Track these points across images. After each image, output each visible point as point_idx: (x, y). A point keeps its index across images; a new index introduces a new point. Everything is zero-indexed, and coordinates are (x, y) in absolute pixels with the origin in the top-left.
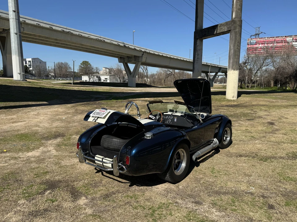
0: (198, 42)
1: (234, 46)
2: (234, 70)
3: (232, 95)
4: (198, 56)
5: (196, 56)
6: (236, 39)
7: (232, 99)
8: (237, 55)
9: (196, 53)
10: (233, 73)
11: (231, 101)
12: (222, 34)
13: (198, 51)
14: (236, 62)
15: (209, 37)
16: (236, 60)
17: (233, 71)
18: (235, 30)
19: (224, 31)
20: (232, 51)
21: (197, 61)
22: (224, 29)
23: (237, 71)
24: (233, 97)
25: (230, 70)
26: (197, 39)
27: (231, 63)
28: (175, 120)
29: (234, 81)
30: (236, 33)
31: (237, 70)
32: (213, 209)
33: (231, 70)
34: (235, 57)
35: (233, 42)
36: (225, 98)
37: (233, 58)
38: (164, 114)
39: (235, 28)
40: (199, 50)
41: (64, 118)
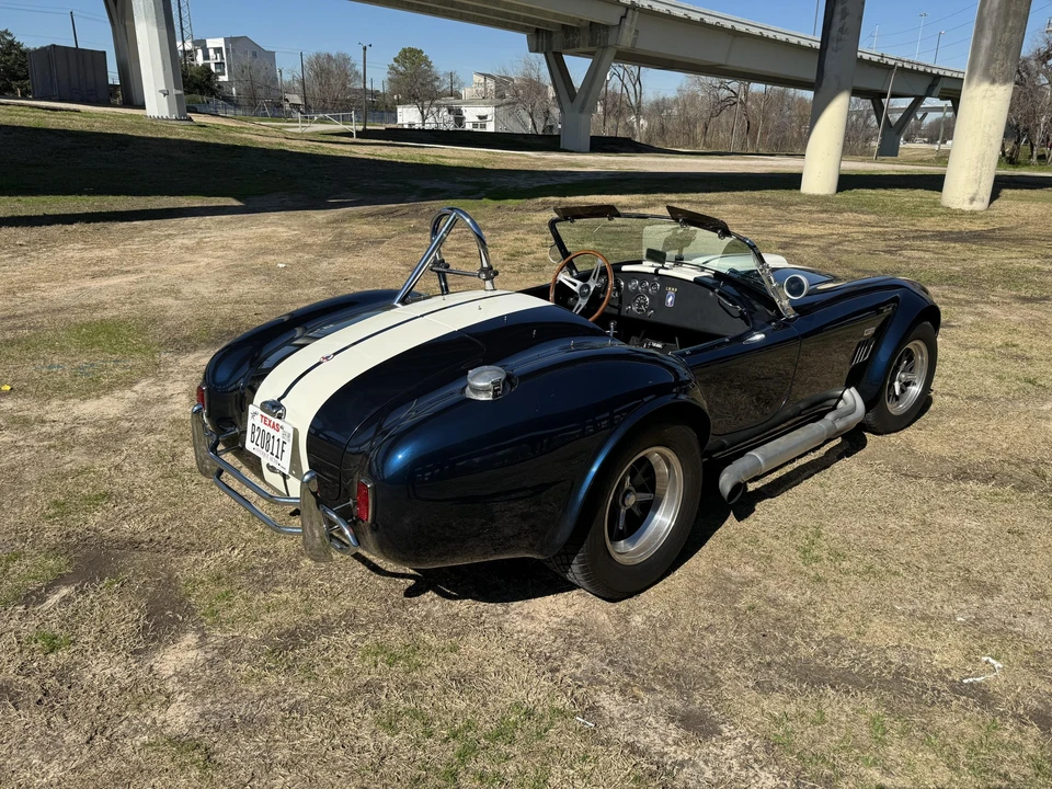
2: (993, 82)
3: (971, 191)
4: (843, 18)
5: (837, 18)
7: (967, 207)
8: (1016, 14)
9: (838, 10)
10: (989, 93)
14: (1008, 47)
16: (1007, 35)
17: (986, 86)
21: (839, 40)
23: (1004, 87)
24: (972, 200)
25: (975, 80)
27: (983, 51)
28: (670, 300)
29: (987, 129)
31: (1005, 81)
32: (762, 774)
33: (980, 81)
34: (1006, 22)
36: (936, 204)
37: (995, 30)
38: (625, 268)
41: (281, 265)
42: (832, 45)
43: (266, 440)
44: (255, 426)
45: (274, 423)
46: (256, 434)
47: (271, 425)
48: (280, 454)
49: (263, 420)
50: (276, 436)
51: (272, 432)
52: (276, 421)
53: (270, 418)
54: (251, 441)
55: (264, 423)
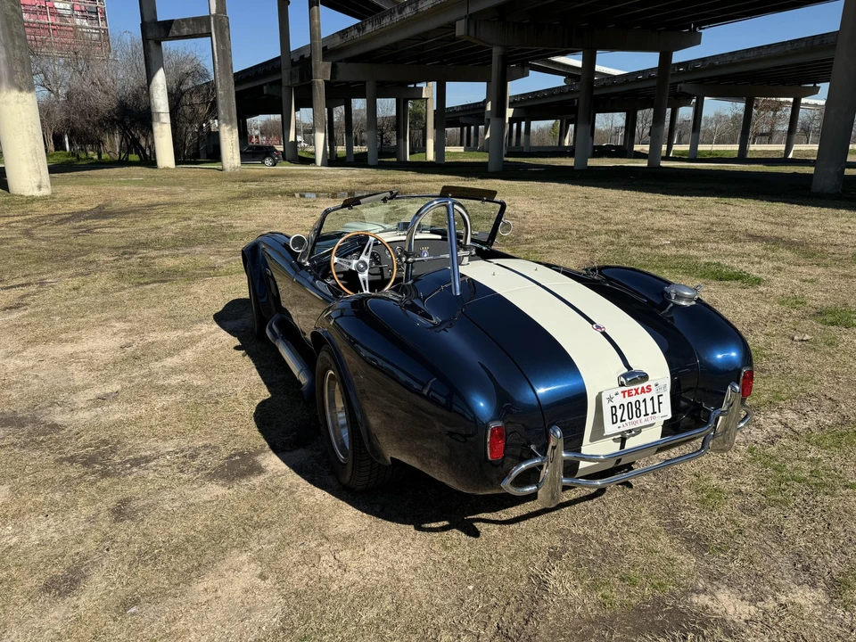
2: (21, 90)
3: (35, 180)
7: (37, 193)
8: (19, 36)
10: (21, 100)
11: (32, 200)
14: (22, 61)
16: (17, 51)
17: (15, 93)
23: (30, 95)
24: (40, 187)
29: (30, 129)
31: (29, 91)
33: (9, 89)
34: (13, 40)
37: (5, 46)
43: (634, 409)
44: (615, 407)
45: (643, 388)
46: (619, 412)
47: (639, 391)
48: (657, 410)
49: (626, 394)
50: (648, 396)
51: (640, 397)
52: (645, 385)
53: (636, 387)
54: (613, 423)
55: (629, 396)
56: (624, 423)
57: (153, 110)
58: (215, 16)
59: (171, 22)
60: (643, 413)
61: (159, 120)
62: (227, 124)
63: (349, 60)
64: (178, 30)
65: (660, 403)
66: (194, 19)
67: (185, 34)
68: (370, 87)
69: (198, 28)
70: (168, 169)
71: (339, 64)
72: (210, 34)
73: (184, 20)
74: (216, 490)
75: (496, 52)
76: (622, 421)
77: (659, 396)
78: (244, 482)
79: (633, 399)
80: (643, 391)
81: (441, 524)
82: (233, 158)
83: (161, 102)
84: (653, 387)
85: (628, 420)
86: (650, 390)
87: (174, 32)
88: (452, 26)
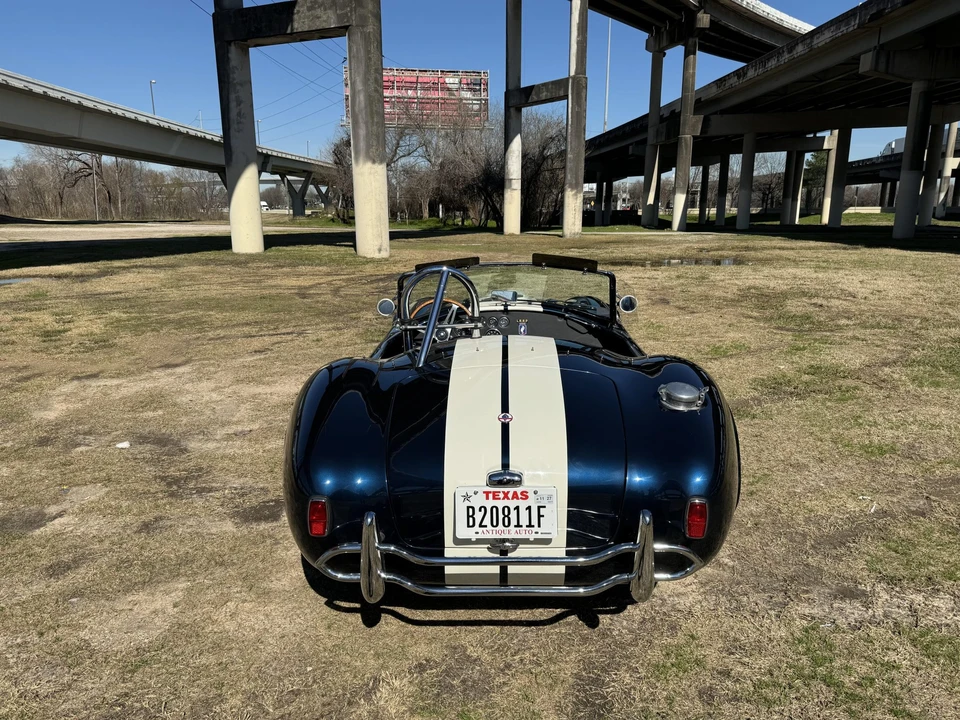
0: (234, 53)
1: (366, 82)
2: (374, 162)
3: (377, 243)
4: (239, 104)
5: (233, 105)
6: (370, 59)
7: (377, 256)
8: (378, 113)
9: (233, 96)
10: (373, 171)
11: (372, 261)
12: (317, 35)
13: (238, 87)
14: (378, 137)
15: (273, 39)
16: (375, 128)
17: (369, 164)
18: (363, 26)
19: (325, 26)
20: (361, 98)
21: (239, 123)
22: (325, 18)
23: (380, 166)
24: (380, 250)
25: (360, 160)
26: (229, 43)
27: (362, 138)
30: (366, 38)
31: (381, 162)
33: (365, 162)
34: (372, 118)
35: (362, 68)
36: (354, 255)
37: (366, 123)
39: (363, 23)
40: (241, 85)
42: (234, 126)
43: (501, 516)
44: (473, 508)
45: (515, 493)
46: (478, 516)
47: (510, 496)
48: (535, 521)
49: (491, 496)
50: (523, 505)
51: (512, 504)
52: (519, 490)
53: (506, 490)
54: (468, 526)
55: (494, 498)
56: (484, 529)
57: (506, 177)
58: (574, 78)
59: (532, 88)
60: (514, 522)
61: (510, 186)
62: (572, 189)
63: (723, 112)
64: (538, 96)
65: (540, 516)
66: (553, 83)
67: (544, 98)
68: (748, 141)
69: (555, 91)
70: (512, 235)
71: (712, 117)
72: (566, 97)
73: (544, 85)
74: (229, 526)
75: (917, 88)
76: (481, 526)
77: (539, 508)
78: (254, 525)
79: (500, 504)
80: (515, 496)
81: (352, 605)
82: (574, 224)
83: (514, 168)
84: (531, 495)
85: (490, 527)
86: (527, 497)
87: (534, 97)
88: (856, 60)
